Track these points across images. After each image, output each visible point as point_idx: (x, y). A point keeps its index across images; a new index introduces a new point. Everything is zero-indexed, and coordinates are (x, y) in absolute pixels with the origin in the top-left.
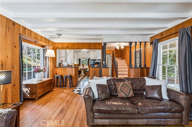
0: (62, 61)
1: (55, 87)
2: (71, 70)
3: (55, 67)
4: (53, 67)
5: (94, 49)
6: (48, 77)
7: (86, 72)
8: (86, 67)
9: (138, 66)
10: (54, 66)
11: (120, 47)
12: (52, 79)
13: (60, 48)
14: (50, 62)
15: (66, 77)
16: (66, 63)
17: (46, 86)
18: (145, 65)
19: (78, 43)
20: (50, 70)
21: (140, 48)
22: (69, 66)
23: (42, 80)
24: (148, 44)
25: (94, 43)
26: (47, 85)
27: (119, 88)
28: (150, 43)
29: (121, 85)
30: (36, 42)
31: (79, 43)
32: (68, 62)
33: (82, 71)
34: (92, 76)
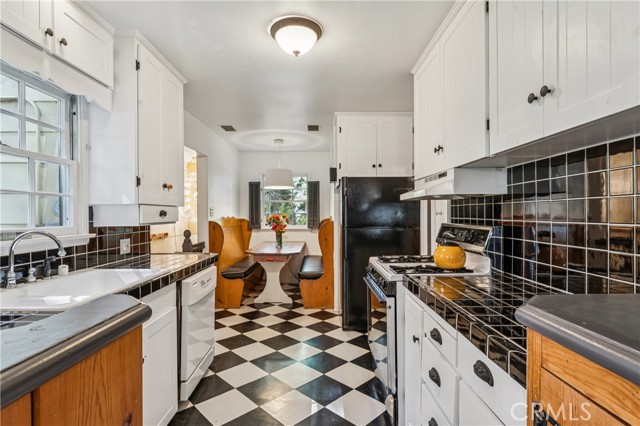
33: (274, 271)
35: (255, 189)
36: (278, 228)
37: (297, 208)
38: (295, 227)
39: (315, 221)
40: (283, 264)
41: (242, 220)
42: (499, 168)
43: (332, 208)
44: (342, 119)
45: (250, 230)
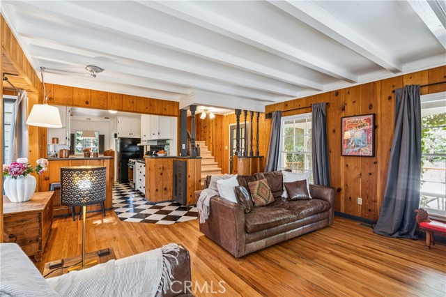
5: (161, 114)
9: (249, 155)
11: (208, 116)
13: (61, 101)
14: (31, 142)
18: (258, 153)
19: (119, 94)
21: (245, 121)
24: (262, 117)
25: (162, 100)
27: (256, 191)
28: (266, 115)
29: (257, 186)
31: (122, 95)
34: (156, 179)
39: (102, 151)
42: (156, 141)
44: (119, 119)
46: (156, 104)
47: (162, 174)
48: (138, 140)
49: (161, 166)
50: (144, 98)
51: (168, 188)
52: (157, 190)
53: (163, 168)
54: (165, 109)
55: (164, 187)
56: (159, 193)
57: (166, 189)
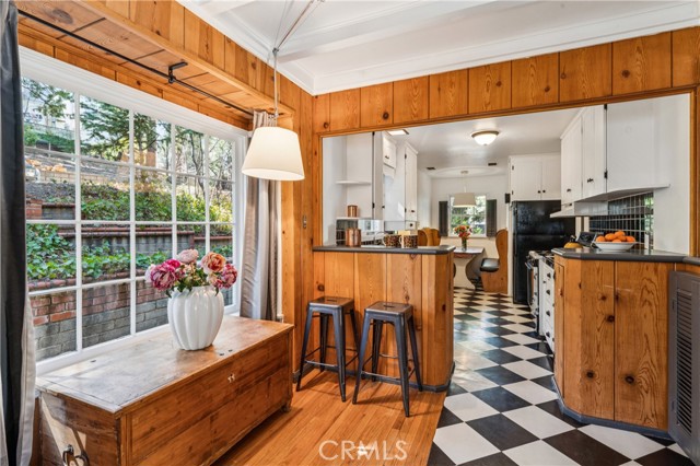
0: (355, 210)
1: (315, 372)
2: (407, 274)
3: (316, 248)
4: (298, 248)
6: (268, 315)
7: (483, 270)
8: (481, 244)
10: (305, 242)
12: (287, 334)
13: (340, 127)
14: (285, 217)
15: (378, 325)
16: (377, 222)
17: (226, 401)
20: (285, 266)
22: (394, 240)
23: (208, 348)
26: (242, 388)
30: (176, 72)
32: (388, 214)
33: (461, 265)
34: (586, 333)
35: (443, 206)
36: (463, 235)
37: (470, 220)
38: (476, 235)
39: (492, 230)
40: (468, 261)
41: (433, 230)
42: (603, 201)
43: (506, 221)
44: (514, 160)
45: (439, 237)
46: (582, 65)
47: (611, 319)
48: (556, 205)
49: (608, 289)
50: (535, 58)
51: (642, 378)
52: (590, 375)
53: (617, 298)
54: (626, 74)
55: (625, 369)
56: (599, 385)
57: (630, 379)
